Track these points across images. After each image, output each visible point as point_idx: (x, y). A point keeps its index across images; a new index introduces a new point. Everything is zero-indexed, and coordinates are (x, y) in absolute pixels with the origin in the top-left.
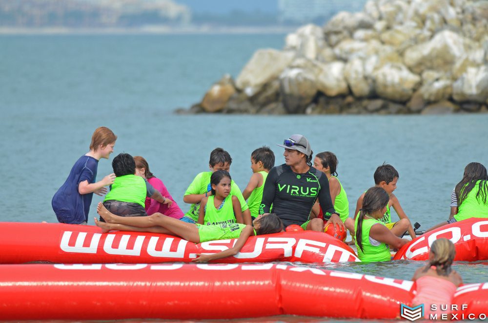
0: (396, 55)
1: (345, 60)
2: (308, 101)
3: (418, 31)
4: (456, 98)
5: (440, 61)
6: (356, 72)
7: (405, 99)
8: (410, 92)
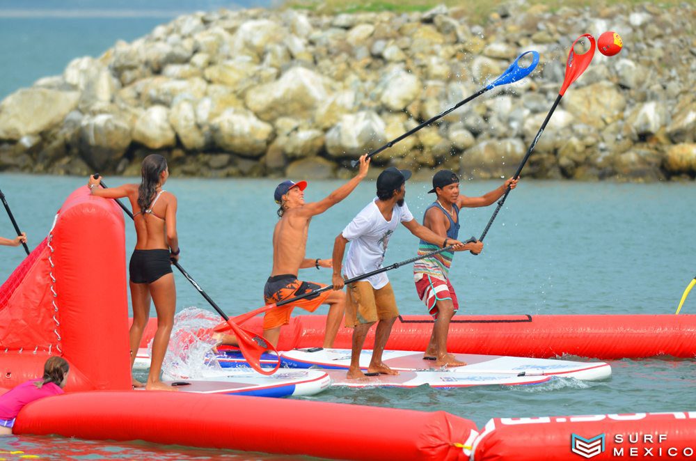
0: (232, 98)
1: (166, 104)
2: (120, 155)
3: (256, 68)
4: (331, 152)
5: (296, 106)
6: (186, 119)
7: (256, 153)
8: (264, 145)
